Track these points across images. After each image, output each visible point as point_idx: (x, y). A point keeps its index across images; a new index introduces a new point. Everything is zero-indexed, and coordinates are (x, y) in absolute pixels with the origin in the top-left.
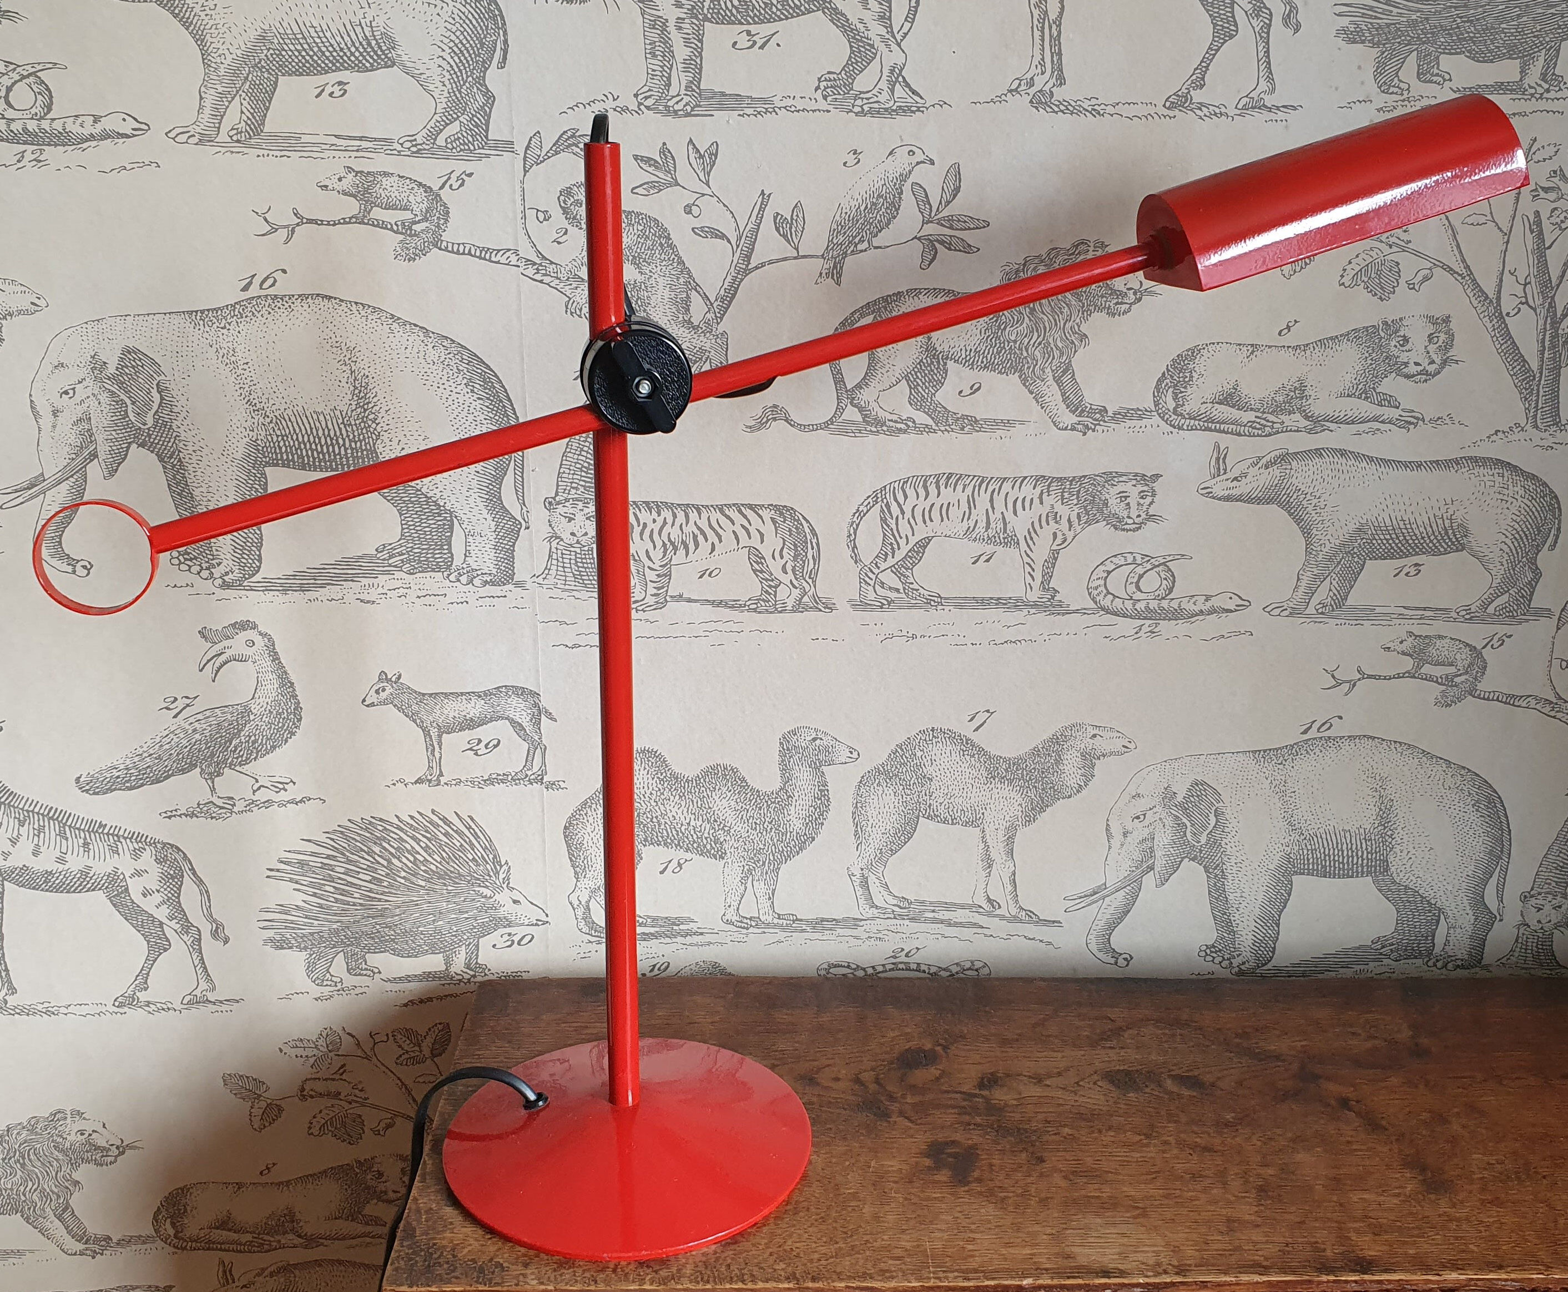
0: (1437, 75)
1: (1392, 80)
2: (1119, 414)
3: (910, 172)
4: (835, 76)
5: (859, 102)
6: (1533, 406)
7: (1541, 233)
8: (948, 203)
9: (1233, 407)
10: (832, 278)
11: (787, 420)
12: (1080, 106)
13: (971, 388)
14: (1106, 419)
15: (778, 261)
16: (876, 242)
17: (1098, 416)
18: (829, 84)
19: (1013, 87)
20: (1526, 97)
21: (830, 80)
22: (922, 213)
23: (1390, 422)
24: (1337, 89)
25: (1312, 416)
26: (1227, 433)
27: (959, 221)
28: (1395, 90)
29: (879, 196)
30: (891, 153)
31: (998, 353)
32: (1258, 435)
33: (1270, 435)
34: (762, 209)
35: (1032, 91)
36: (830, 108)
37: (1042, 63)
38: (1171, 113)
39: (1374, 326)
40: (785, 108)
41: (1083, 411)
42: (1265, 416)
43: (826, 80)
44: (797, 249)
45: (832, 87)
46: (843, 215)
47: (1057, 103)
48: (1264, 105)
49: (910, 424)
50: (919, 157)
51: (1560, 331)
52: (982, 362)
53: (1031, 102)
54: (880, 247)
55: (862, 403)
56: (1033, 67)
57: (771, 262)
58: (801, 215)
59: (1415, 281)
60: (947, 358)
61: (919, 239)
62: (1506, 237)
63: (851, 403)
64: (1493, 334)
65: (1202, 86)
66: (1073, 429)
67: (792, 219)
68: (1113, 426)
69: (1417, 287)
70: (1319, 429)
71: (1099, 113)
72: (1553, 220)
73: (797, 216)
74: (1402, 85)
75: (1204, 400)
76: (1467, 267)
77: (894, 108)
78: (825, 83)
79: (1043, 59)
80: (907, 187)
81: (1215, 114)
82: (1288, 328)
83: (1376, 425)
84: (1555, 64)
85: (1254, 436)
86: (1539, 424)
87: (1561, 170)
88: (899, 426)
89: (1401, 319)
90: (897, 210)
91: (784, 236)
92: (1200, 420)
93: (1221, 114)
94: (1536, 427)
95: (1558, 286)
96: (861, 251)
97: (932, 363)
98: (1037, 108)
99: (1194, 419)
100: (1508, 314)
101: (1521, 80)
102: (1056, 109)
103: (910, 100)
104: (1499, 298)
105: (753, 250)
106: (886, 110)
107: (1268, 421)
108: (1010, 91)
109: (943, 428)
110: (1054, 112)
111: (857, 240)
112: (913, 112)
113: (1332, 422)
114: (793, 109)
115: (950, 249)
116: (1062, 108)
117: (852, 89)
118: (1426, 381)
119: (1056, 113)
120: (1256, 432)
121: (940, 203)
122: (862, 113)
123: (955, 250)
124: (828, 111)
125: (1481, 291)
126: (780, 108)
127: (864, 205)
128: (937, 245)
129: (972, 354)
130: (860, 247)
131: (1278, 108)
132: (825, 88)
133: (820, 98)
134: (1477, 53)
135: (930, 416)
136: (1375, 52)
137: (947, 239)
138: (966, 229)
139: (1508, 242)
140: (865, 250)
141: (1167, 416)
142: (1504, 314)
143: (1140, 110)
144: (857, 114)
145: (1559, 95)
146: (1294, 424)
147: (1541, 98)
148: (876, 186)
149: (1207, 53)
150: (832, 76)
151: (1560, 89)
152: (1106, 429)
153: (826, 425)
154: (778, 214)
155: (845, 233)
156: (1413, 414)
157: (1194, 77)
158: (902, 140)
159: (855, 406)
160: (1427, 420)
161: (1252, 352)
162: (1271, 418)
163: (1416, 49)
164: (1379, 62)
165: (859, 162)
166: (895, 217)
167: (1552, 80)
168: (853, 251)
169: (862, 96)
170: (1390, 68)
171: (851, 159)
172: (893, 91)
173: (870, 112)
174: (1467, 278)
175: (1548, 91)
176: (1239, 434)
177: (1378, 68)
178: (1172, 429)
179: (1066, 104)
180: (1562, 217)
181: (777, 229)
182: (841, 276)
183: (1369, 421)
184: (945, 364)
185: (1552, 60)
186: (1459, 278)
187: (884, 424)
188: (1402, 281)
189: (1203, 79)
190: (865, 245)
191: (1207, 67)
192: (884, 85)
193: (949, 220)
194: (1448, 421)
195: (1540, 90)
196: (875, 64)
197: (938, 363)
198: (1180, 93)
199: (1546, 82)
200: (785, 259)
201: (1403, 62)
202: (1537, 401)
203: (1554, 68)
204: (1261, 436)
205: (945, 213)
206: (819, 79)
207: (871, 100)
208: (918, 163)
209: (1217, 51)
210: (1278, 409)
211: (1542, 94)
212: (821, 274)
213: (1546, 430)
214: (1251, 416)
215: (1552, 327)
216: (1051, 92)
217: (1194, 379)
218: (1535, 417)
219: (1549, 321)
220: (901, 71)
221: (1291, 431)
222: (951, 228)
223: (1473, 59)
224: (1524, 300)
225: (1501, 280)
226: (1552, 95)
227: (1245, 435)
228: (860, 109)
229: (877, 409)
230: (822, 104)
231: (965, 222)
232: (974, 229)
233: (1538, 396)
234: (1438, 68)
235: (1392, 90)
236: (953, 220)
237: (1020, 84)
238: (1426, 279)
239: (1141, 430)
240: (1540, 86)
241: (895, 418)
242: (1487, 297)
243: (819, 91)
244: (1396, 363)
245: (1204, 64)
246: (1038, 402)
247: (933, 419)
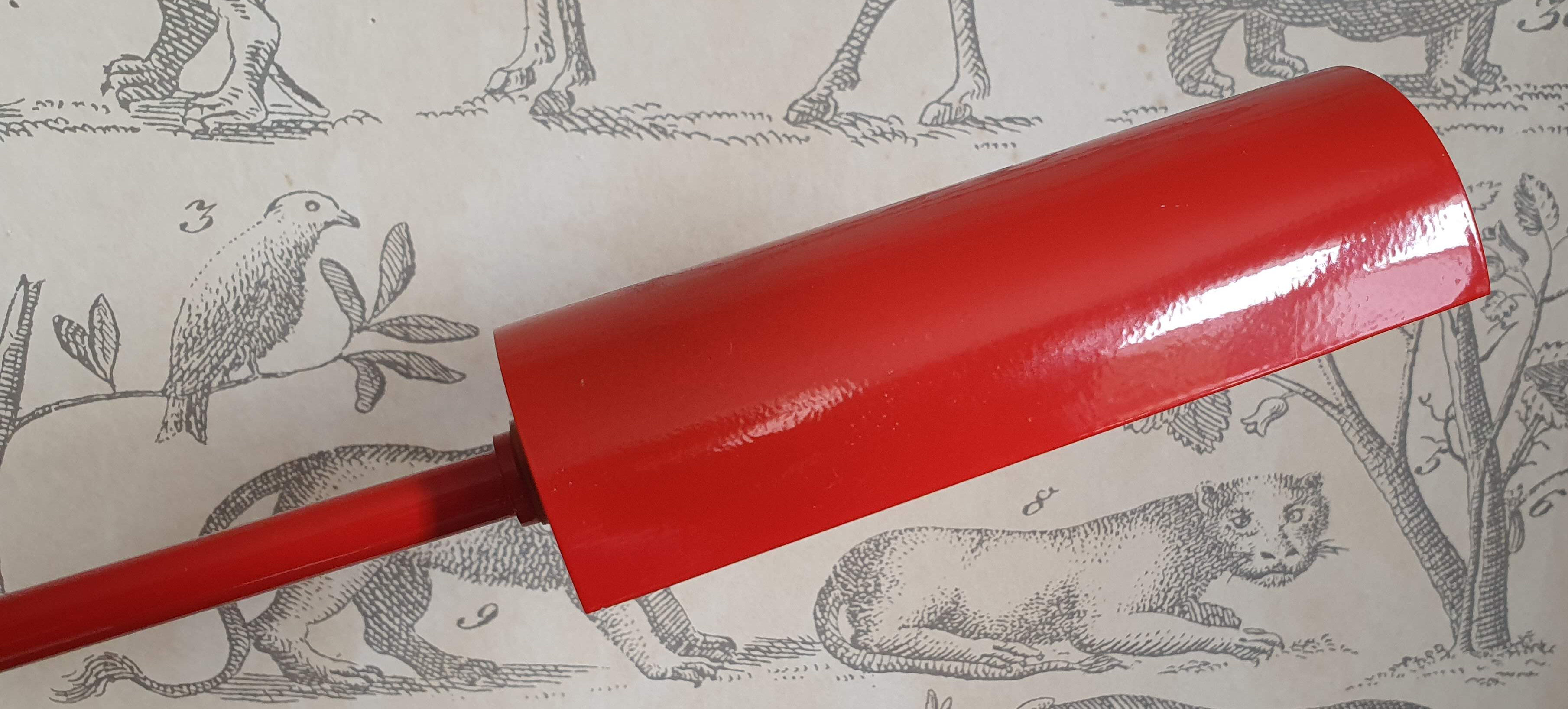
0: (1282, 62)
1: (1203, 71)
2: (757, 648)
3: (314, 241)
4: (139, 63)
5: (195, 113)
6: (1464, 616)
7: (1471, 334)
8: (395, 294)
9: (955, 631)
10: (189, 429)
11: (136, 679)
12: (627, 119)
13: (480, 614)
14: (735, 658)
15: (76, 402)
16: (265, 365)
17: (718, 654)
18: (129, 78)
19: (496, 84)
20: (1438, 102)
21: (130, 71)
22: (346, 313)
23: (1225, 651)
24: (1103, 87)
25: (1090, 645)
26: (947, 675)
27: (419, 326)
28: (1209, 88)
29: (260, 284)
30: (272, 207)
31: (524, 553)
32: (1001, 678)
33: (1021, 676)
34: (28, 309)
35: (533, 91)
36: (139, 123)
37: (546, 39)
38: (801, 132)
39: (1189, 496)
40: (45, 123)
41: (690, 647)
42: (1010, 645)
43: (121, 71)
44: (111, 381)
45: (134, 84)
46: (194, 319)
47: (583, 114)
48: (972, 118)
49: (373, 677)
50: (328, 212)
51: (1507, 495)
52: (495, 570)
53: (533, 111)
54: (275, 375)
55: (278, 644)
56: (530, 46)
57: (61, 405)
58: (108, 320)
59: (1260, 418)
60: (428, 564)
61: (347, 359)
62: (1413, 342)
63: (258, 646)
64: (1395, 502)
65: (853, 84)
66: (676, 676)
67: (92, 327)
68: (748, 669)
69: (1261, 429)
70: (1103, 665)
71: (664, 132)
72: (1490, 311)
73: (101, 321)
74: (1220, 80)
75: (904, 622)
76: (1348, 394)
77: (268, 123)
78: (120, 77)
79: (547, 33)
80: (312, 268)
81: (883, 134)
82: (1040, 501)
83: (1201, 656)
84: (1487, 44)
85: (994, 678)
86: (1475, 646)
87: (1502, 227)
88: (353, 681)
89: (1235, 483)
90: (298, 308)
91: (82, 358)
92: (898, 655)
93: (894, 134)
94: (1470, 649)
95: (1502, 421)
96: (239, 382)
97: (401, 573)
98: (544, 122)
99: (889, 653)
100: (1419, 470)
101: (1429, 72)
102: (583, 125)
103: (296, 109)
104: (1403, 444)
105: (21, 383)
106: (252, 127)
107: (1015, 654)
108: (491, 92)
109: (435, 683)
110: (579, 129)
111: (227, 363)
112: (304, 131)
113: (1125, 653)
114: (62, 125)
115: (408, 376)
116: (593, 122)
117: (177, 88)
118: (1283, 582)
119: (584, 131)
120: (997, 672)
121: (380, 295)
122: (204, 133)
123: (420, 377)
124: (135, 130)
125: (1373, 432)
126: (35, 124)
127: (232, 302)
128: (382, 368)
129: (474, 557)
130: (234, 375)
131: (997, 123)
132: (123, 87)
133: (114, 105)
134: (1350, 23)
135: (408, 663)
136: (1168, 21)
137: (402, 359)
138: (434, 341)
139: (1415, 350)
140: (246, 381)
141: (841, 651)
142: (1413, 470)
143: (745, 127)
144: (194, 135)
145: (1495, 98)
146: (1062, 657)
147: (1465, 103)
148: (252, 266)
149: (859, 21)
150: (132, 64)
151: (1497, 89)
152: (735, 675)
153: (214, 685)
154: (62, 319)
155: (202, 351)
156: (1265, 637)
157: (838, 66)
158: (290, 183)
159: (265, 650)
160: (1288, 645)
161: (980, 543)
162: (1021, 648)
163: (1243, 16)
164: (1176, 39)
165: (210, 223)
166: (295, 322)
167: (1481, 72)
168: (222, 383)
169: (199, 101)
170: (1198, 48)
171: (195, 219)
172: (260, 91)
173: (220, 130)
174: (1348, 412)
175: (1475, 91)
176: (968, 677)
177: (1175, 49)
178: (851, 671)
179: (599, 115)
180: (1505, 307)
181: (65, 347)
182: (204, 427)
183: (1189, 650)
184: (426, 574)
185: (1479, 38)
186: (1334, 412)
187: (323, 679)
188: (1234, 420)
189: (855, 69)
190: (243, 372)
191: (861, 48)
192: (240, 80)
193: (400, 326)
194: (1323, 645)
195: (1462, 90)
196: (218, 41)
197: (413, 573)
198: (814, 96)
199: (1471, 74)
200: (89, 399)
201: (1220, 40)
202: (1471, 608)
203: (1486, 51)
204: (1005, 678)
205: (393, 312)
206: (107, 70)
207: (218, 110)
208: (328, 225)
209: (877, 18)
210: (1030, 635)
211: (1466, 98)
212: (165, 424)
213: (1486, 655)
214: (985, 646)
215: (1493, 490)
216: (569, 93)
217: (883, 588)
218: (1468, 634)
219: (1487, 479)
220: (272, 54)
221: (1055, 669)
222: (406, 338)
223: (1344, 35)
224: (1445, 446)
225: (1406, 415)
226: (1483, 98)
227: (979, 678)
228: (199, 127)
229: (307, 653)
230: (121, 117)
231: (431, 328)
232: (450, 340)
233: (1472, 599)
234: (1282, 50)
235: (1202, 88)
236: (408, 326)
237: (507, 80)
238: (1277, 414)
239: (797, 675)
240: (1462, 82)
241: (343, 667)
242: (1383, 443)
243: (111, 93)
244: (1231, 555)
245: (854, 43)
246: (606, 633)
247: (414, 667)
